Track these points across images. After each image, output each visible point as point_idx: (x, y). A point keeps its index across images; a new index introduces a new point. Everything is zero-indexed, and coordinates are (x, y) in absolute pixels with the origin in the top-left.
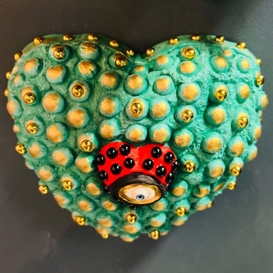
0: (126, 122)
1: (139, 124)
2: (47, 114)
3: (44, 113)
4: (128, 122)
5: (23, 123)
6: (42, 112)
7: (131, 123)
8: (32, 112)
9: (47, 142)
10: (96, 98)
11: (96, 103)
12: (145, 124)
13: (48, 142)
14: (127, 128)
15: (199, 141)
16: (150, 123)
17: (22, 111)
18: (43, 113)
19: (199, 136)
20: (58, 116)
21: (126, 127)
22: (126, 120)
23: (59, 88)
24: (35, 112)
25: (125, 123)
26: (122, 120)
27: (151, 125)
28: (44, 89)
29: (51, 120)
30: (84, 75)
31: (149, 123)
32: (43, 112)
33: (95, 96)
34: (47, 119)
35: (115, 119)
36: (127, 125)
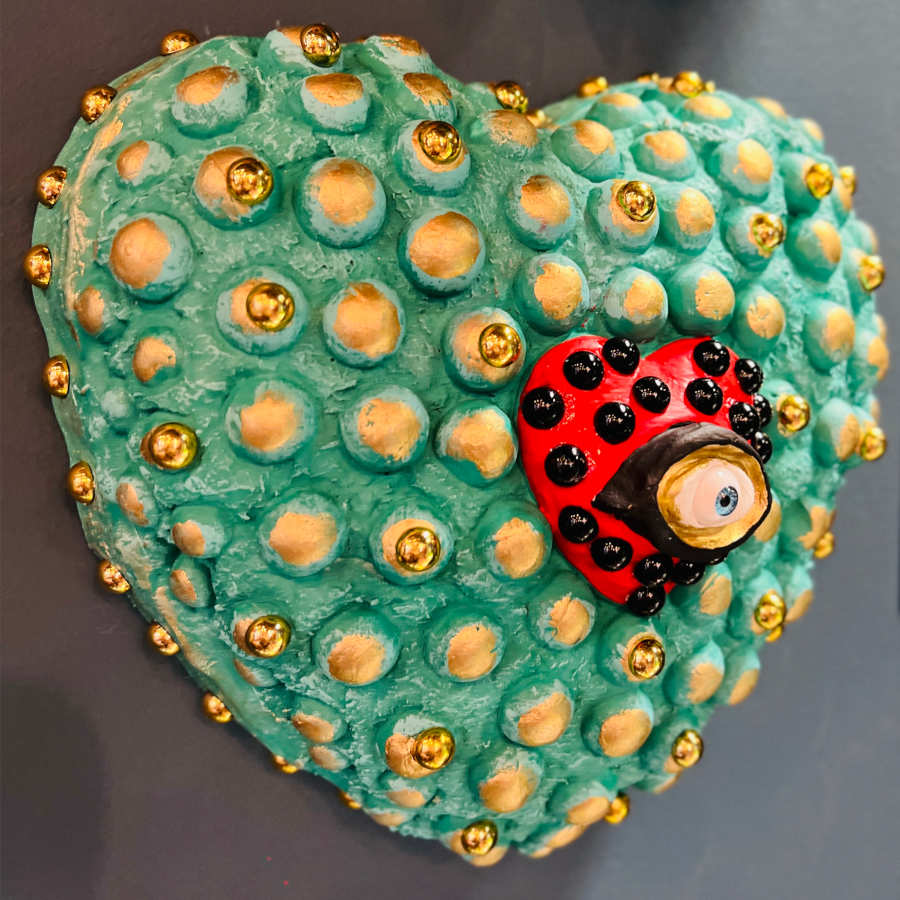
0: (604, 258)
1: (641, 266)
2: (314, 254)
3: (304, 250)
4: (610, 258)
5: (199, 313)
6: (292, 246)
7: (621, 261)
8: (247, 252)
9: (320, 372)
10: (491, 183)
11: (492, 200)
12: (657, 267)
13: (324, 375)
14: (609, 280)
15: (798, 327)
16: (670, 260)
17: (195, 260)
18: (297, 249)
19: (797, 309)
20: (359, 259)
21: (605, 279)
22: (603, 252)
23: (357, 148)
24: (261, 250)
25: (599, 264)
26: (590, 254)
27: (673, 269)
28: (296, 152)
29: (334, 274)
30: (430, 110)
31: (669, 263)
32: (297, 244)
33: (484, 174)
34: (316, 272)
35: (564, 252)
36: (609, 269)
